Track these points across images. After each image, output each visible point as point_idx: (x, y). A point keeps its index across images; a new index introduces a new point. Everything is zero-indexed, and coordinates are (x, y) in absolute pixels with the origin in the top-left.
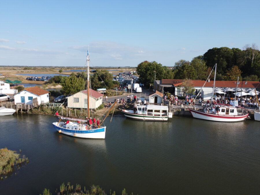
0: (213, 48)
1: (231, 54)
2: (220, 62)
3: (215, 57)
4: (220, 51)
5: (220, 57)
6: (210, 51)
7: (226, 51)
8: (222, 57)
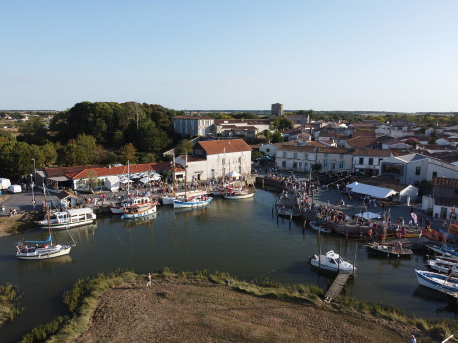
0: (83, 102)
1: (110, 113)
2: (98, 123)
3: (90, 116)
4: (95, 108)
5: (97, 117)
6: (78, 105)
7: (103, 109)
8: (100, 117)
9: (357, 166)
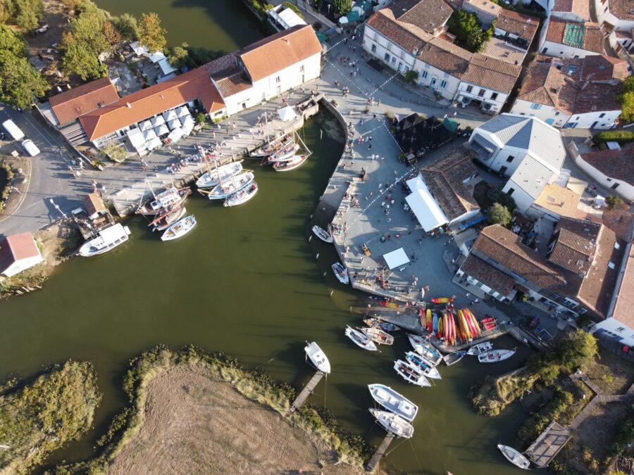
9: (461, 93)
